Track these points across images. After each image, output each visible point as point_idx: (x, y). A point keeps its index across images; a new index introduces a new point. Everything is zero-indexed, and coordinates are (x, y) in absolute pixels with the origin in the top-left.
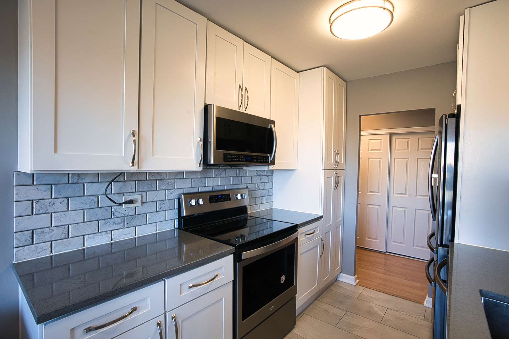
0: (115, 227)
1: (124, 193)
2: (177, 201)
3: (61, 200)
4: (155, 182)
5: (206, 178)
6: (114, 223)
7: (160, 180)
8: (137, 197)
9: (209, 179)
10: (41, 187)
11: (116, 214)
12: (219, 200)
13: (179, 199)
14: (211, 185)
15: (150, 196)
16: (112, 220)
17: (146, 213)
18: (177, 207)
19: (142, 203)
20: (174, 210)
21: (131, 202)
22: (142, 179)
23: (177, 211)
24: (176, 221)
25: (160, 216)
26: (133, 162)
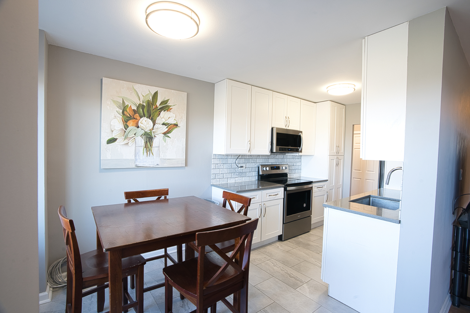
0: (237, 176)
1: (240, 163)
3: (222, 164)
4: (249, 159)
5: (272, 158)
6: (236, 175)
7: (251, 159)
8: (244, 165)
10: (218, 159)
11: (237, 171)
12: (275, 169)
13: (258, 167)
14: (271, 162)
15: (248, 165)
16: (236, 174)
17: (246, 172)
18: (257, 170)
19: (245, 168)
21: (242, 167)
22: (245, 158)
23: (257, 172)
24: (257, 177)
25: (250, 174)
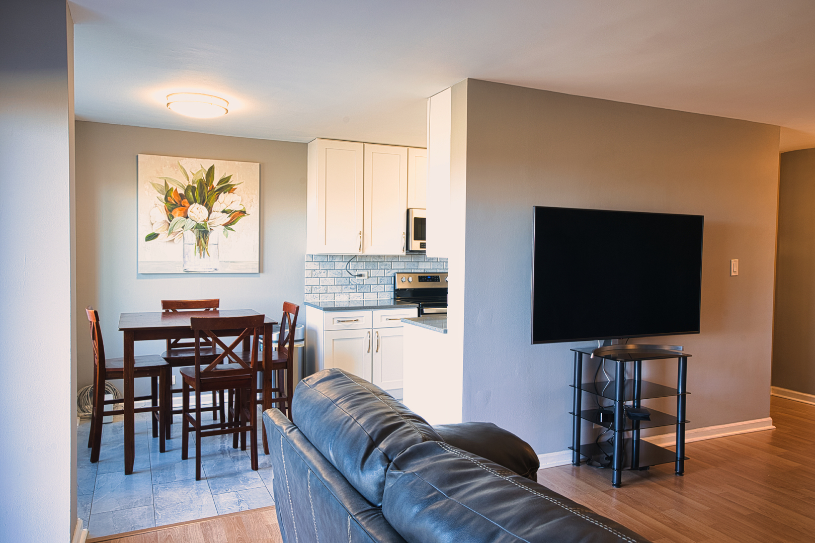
0: (351, 291)
1: (357, 270)
2: (393, 278)
3: (324, 271)
4: (377, 263)
5: (418, 262)
6: (351, 288)
7: (381, 262)
8: (365, 273)
9: (421, 263)
10: (315, 263)
11: (352, 282)
12: (428, 280)
13: (395, 277)
14: (423, 268)
15: (374, 273)
16: (349, 286)
17: (371, 285)
18: (393, 283)
19: (368, 277)
20: (391, 285)
21: (361, 275)
22: (368, 261)
23: (393, 286)
24: (392, 293)
25: (380, 288)
26: (360, 249)
